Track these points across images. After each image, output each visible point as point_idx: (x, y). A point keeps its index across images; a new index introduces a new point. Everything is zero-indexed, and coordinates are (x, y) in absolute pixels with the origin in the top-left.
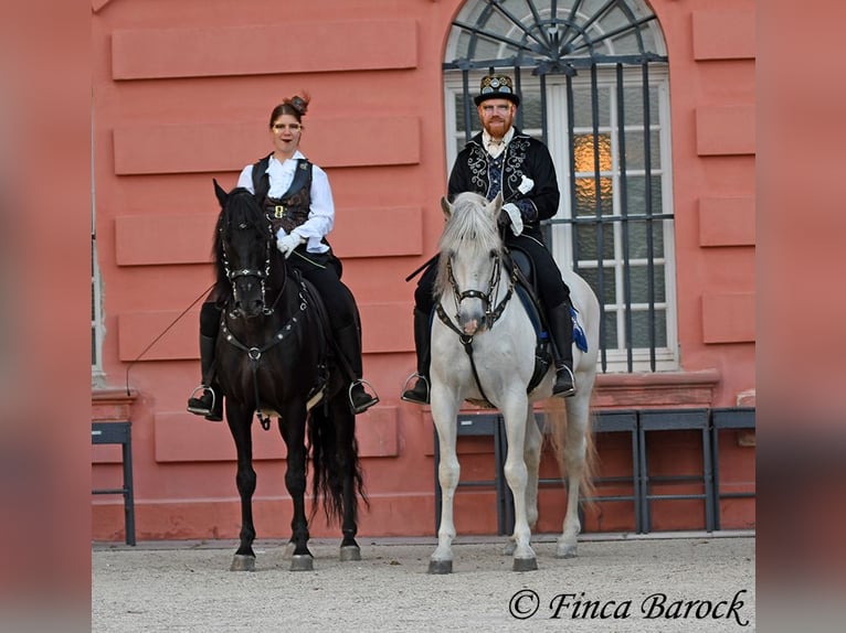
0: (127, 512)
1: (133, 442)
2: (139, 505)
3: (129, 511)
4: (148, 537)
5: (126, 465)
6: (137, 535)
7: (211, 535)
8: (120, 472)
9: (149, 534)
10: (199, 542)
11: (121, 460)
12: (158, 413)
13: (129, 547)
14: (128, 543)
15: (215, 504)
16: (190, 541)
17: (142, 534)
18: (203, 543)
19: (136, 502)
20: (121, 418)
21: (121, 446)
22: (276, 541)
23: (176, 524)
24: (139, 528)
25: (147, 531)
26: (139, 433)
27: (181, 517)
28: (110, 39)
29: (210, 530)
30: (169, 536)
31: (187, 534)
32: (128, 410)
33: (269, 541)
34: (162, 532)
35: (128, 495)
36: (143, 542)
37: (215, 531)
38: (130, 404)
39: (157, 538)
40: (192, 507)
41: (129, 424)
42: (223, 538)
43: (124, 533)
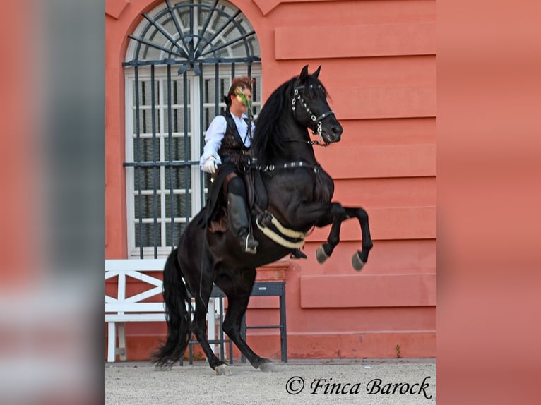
0: (282, 340)
1: (286, 294)
2: (291, 336)
3: (283, 339)
4: (295, 357)
5: (282, 309)
6: (288, 355)
7: (336, 355)
8: (278, 314)
9: (296, 355)
10: (329, 360)
11: (279, 306)
12: (303, 276)
13: (283, 363)
14: (282, 361)
15: (339, 335)
16: (322, 360)
17: (292, 354)
18: (331, 361)
19: (288, 333)
20: (279, 278)
21: (279, 297)
22: (378, 360)
23: (314, 348)
24: (290, 350)
25: (295, 353)
26: (290, 289)
27: (317, 344)
28: (273, 33)
29: (336, 353)
30: (309, 356)
31: (320, 355)
32: (284, 274)
33: (375, 360)
34: (305, 353)
35: (283, 328)
36: (293, 360)
37: (339, 353)
38: (285, 270)
39: (301, 357)
40: (324, 337)
41: (285, 283)
42: (344, 357)
43: (280, 353)
